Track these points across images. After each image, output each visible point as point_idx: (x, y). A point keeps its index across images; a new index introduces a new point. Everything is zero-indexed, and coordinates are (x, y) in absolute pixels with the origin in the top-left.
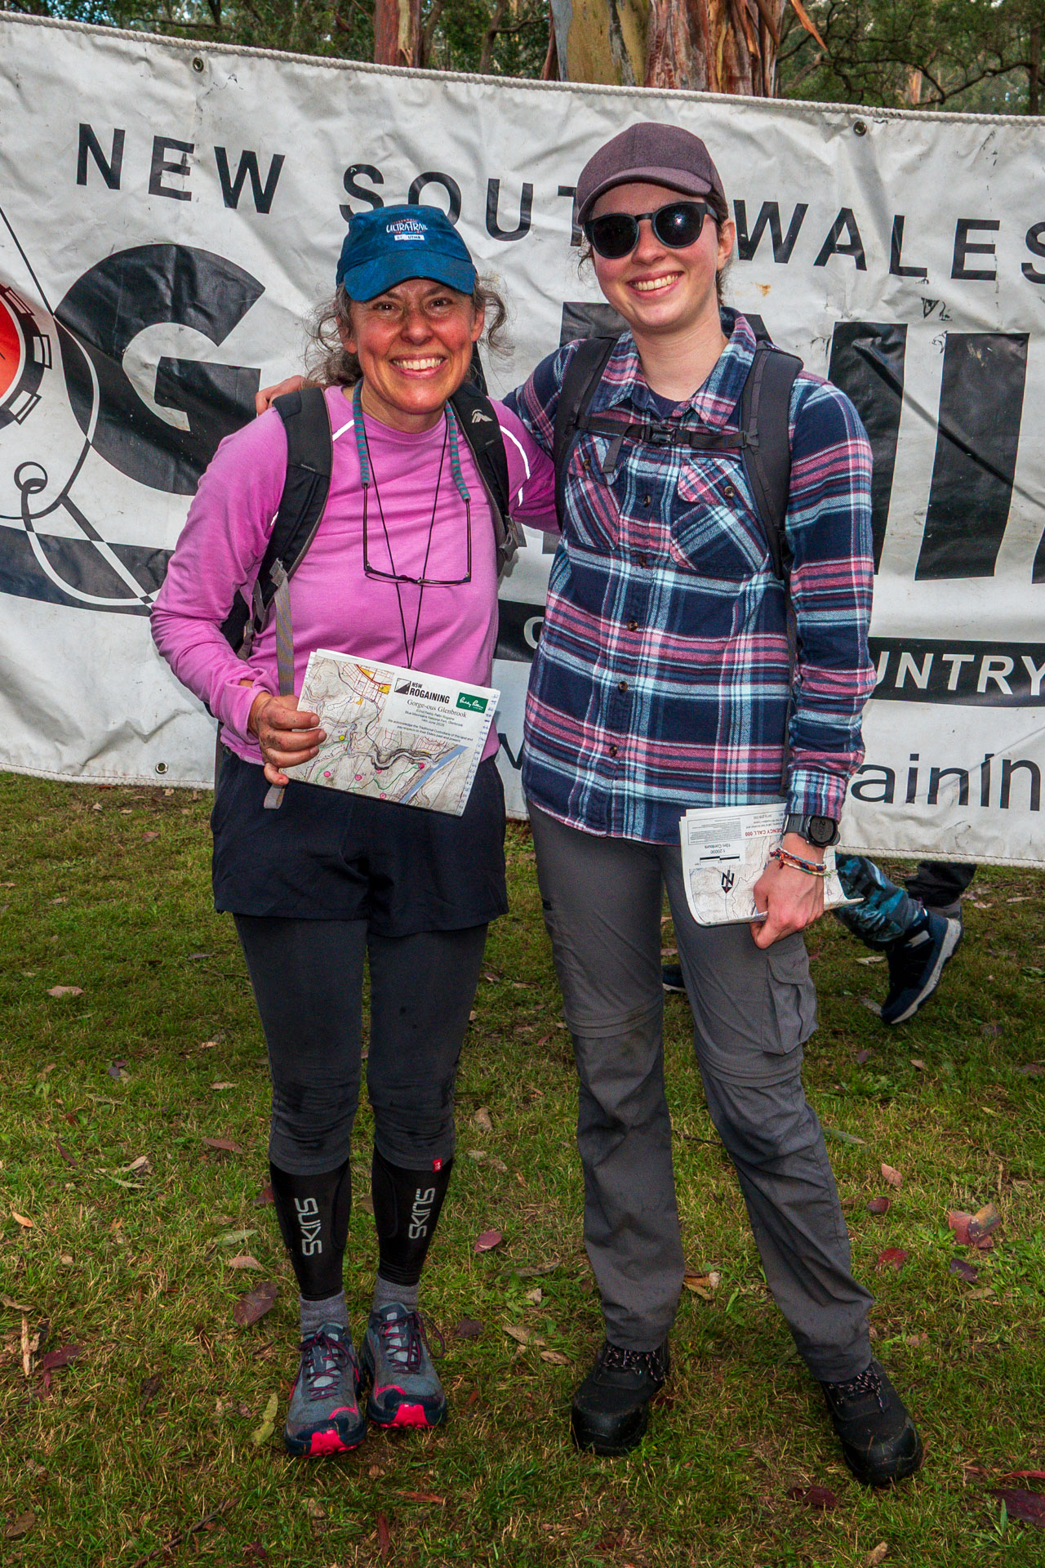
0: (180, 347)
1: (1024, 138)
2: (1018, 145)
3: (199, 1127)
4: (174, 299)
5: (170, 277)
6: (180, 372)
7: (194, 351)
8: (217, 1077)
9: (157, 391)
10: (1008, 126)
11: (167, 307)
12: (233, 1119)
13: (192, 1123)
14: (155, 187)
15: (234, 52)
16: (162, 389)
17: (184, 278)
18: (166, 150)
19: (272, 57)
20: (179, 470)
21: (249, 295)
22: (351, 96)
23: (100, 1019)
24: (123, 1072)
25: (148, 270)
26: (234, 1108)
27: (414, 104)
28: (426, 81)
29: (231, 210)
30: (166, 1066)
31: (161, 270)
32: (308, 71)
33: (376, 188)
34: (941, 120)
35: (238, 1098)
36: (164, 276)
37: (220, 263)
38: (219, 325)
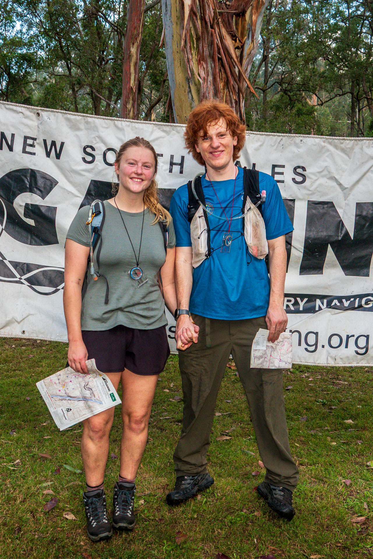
0: (31, 201)
1: (291, 141)
2: (290, 143)
3: (38, 450)
4: (30, 185)
5: (29, 179)
6: (31, 208)
7: (36, 201)
8: (46, 434)
9: (24, 213)
10: (286, 137)
11: (28, 187)
12: (50, 448)
13: (36, 449)
14: (24, 151)
15: (49, 111)
16: (26, 213)
17: (33, 179)
18: (28, 140)
19: (61, 113)
20: (32, 238)
21: (54, 184)
22: (85, 125)
23: (8, 416)
24: (14, 433)
25: (22, 176)
26: (50, 444)
27: (105, 127)
28: (108, 121)
29: (48, 158)
30: (29, 431)
31: (26, 177)
32: (72, 117)
33: (93, 152)
34: (266, 135)
35: (52, 442)
36: (27, 179)
37: (45, 174)
38: (44, 194)
